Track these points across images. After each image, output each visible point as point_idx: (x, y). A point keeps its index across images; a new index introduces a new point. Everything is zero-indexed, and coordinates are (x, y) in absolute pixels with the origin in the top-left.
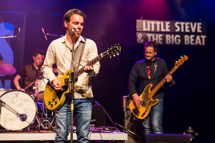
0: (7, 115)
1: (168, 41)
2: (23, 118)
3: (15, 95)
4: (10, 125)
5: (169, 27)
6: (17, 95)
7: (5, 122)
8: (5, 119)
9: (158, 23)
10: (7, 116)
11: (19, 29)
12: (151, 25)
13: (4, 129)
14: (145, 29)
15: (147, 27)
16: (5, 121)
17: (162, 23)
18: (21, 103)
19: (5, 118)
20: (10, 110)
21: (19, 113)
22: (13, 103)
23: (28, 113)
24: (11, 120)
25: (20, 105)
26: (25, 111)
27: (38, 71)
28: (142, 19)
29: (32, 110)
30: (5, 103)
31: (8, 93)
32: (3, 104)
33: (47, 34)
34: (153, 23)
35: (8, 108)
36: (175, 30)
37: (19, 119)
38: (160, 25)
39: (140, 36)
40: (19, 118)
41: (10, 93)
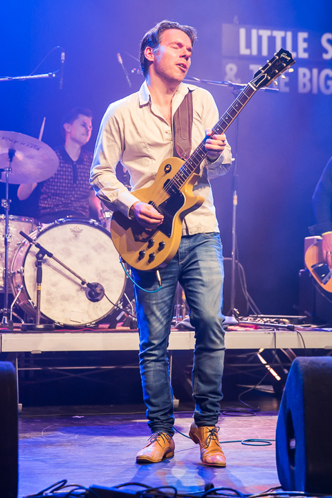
0: (54, 285)
1: (304, 85)
2: (94, 293)
3: (72, 235)
4: (63, 311)
5: (305, 45)
6: (76, 234)
7: (51, 303)
8: (49, 297)
9: (279, 35)
10: (53, 289)
11: (63, 54)
12: (260, 38)
13: (52, 322)
14: (244, 51)
15: (249, 46)
16: (48, 301)
17: (289, 35)
18: (87, 256)
19: (49, 293)
20: (60, 272)
21: (87, 281)
22: (69, 254)
23: (106, 280)
24: (65, 298)
25: (86, 260)
26: (99, 275)
27: (78, 166)
28: (237, 22)
29: (115, 272)
30: (50, 255)
31: (55, 229)
32: (46, 257)
33: (133, 71)
34: (265, 34)
35: (55, 269)
36: (322, 55)
37: (83, 296)
38: (284, 40)
39: (231, 69)
40: (84, 293)
41: (60, 227)
